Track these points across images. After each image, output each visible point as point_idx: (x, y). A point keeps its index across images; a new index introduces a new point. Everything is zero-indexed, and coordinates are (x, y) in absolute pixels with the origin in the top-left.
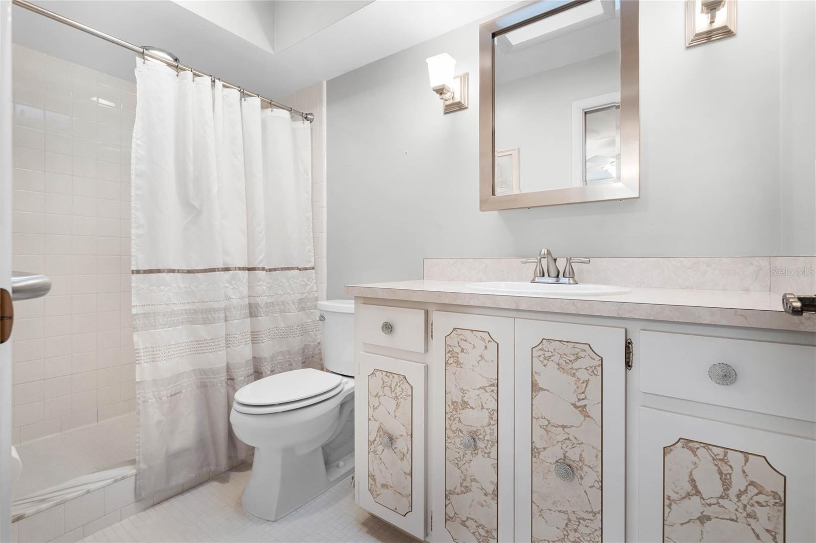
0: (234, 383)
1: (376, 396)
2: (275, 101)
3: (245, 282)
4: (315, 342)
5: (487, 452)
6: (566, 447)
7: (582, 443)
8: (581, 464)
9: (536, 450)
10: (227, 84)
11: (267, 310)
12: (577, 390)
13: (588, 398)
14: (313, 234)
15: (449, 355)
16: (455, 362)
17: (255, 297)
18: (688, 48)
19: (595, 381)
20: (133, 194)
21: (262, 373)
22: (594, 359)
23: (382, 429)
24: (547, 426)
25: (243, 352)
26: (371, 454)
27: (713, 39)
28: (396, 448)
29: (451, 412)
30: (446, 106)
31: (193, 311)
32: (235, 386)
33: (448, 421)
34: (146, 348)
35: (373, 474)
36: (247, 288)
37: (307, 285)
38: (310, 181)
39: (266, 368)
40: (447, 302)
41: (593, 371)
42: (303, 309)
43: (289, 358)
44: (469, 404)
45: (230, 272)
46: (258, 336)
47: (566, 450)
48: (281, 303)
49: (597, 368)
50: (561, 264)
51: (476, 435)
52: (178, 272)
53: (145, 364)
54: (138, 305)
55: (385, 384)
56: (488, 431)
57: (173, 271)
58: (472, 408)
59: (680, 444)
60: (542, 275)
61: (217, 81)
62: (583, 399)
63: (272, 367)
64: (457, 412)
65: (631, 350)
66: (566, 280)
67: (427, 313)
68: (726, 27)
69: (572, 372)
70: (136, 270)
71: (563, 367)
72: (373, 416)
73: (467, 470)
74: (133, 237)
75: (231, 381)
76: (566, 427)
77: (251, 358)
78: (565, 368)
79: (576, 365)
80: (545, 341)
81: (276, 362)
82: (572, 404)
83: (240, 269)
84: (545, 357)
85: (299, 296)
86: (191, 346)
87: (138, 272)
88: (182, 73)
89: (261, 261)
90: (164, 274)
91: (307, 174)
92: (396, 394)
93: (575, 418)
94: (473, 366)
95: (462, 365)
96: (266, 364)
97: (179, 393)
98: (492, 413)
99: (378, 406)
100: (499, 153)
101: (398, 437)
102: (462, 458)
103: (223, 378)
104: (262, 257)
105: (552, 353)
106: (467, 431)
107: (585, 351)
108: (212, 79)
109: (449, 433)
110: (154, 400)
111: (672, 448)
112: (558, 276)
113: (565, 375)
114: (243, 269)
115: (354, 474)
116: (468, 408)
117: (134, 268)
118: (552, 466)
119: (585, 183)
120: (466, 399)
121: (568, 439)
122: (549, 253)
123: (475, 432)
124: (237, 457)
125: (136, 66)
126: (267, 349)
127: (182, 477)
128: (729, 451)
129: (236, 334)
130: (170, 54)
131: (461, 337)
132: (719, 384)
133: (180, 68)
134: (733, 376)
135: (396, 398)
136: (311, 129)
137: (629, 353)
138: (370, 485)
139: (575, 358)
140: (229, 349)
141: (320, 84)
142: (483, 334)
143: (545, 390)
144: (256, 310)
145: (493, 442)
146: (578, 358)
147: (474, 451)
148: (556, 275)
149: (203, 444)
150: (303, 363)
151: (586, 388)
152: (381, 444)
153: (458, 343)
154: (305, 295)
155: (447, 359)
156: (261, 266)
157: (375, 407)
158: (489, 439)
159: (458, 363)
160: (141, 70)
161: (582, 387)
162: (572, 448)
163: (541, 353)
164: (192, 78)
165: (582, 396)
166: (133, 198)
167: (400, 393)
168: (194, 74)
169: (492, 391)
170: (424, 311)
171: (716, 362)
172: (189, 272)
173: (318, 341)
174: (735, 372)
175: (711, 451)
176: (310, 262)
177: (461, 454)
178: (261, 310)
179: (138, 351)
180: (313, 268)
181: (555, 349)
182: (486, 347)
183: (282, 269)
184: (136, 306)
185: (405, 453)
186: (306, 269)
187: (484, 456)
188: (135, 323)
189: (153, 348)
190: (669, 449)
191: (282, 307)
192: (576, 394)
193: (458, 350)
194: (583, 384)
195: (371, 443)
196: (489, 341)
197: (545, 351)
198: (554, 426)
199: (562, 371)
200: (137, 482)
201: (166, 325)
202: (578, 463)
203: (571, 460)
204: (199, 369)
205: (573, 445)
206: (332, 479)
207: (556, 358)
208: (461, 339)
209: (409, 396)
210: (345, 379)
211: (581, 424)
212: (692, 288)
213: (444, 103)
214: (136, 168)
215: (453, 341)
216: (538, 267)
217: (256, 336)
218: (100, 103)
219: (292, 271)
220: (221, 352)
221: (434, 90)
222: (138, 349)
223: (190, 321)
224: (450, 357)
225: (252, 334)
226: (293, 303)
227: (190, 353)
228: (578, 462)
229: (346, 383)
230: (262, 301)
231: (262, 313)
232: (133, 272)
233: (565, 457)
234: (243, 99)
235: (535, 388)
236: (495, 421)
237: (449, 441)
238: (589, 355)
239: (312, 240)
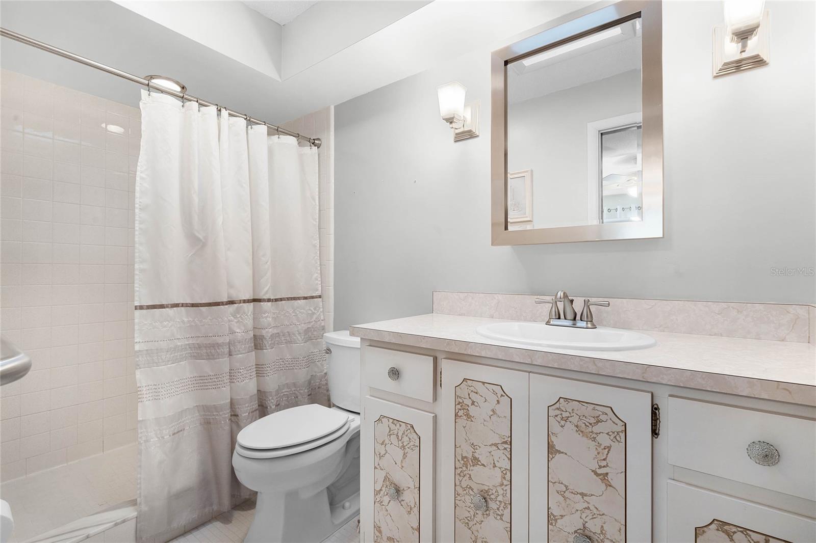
0: (238, 420)
1: (382, 444)
2: (282, 127)
3: (250, 315)
4: (322, 372)
5: (500, 514)
6: (586, 517)
7: (603, 514)
8: (602, 537)
9: (552, 517)
10: (233, 113)
11: (273, 342)
12: (598, 456)
13: (610, 466)
14: (320, 262)
15: (459, 407)
16: (465, 415)
17: (260, 329)
18: (715, 77)
19: (618, 448)
20: (137, 228)
21: (267, 408)
22: (617, 425)
23: (389, 479)
24: (565, 492)
25: (248, 386)
26: (376, 503)
27: (742, 69)
28: (403, 501)
29: (461, 468)
30: (456, 134)
31: (197, 346)
32: (239, 423)
33: (457, 477)
34: (148, 386)
35: (379, 525)
36: (251, 321)
37: (314, 313)
38: (318, 208)
39: (271, 403)
40: (457, 350)
41: (615, 437)
42: (310, 339)
43: (295, 390)
44: (480, 461)
45: (235, 305)
46: (263, 369)
47: (586, 520)
48: (287, 334)
49: (620, 433)
50: (578, 306)
51: (488, 495)
52: (182, 306)
53: (147, 402)
54: (141, 341)
55: (391, 432)
56: (501, 492)
57: (177, 305)
58: (483, 465)
59: (713, 526)
60: (557, 317)
61: (223, 111)
62: (604, 467)
63: (277, 401)
64: (467, 468)
65: (658, 417)
66: (583, 324)
67: (435, 360)
68: (757, 56)
69: (592, 437)
70: (139, 306)
71: (583, 430)
72: (379, 465)
73: (477, 531)
74: (137, 272)
75: (235, 417)
76: (586, 495)
77: (256, 391)
78: (585, 431)
79: (596, 429)
80: (563, 400)
81: (282, 394)
82: (593, 471)
83: (245, 301)
84: (563, 418)
85: (305, 327)
86: (195, 382)
87: (141, 308)
88: (188, 103)
89: (266, 293)
90: (167, 309)
91: (315, 202)
92: (403, 443)
93: (597, 486)
94: (484, 421)
95: (472, 419)
96: (271, 398)
97: (181, 430)
98: (504, 472)
99: (385, 454)
100: (512, 174)
101: (405, 489)
102: (472, 518)
103: (227, 416)
104: (266, 289)
105: (570, 413)
106: (478, 490)
107: (606, 414)
108: (217, 108)
109: (459, 489)
110: (157, 439)
111: (705, 529)
112: (575, 319)
113: (585, 439)
114: (248, 301)
115: (360, 517)
116: (479, 464)
117: (137, 304)
118: (570, 536)
119: (601, 220)
120: (476, 455)
121: (588, 508)
122: (565, 296)
123: (487, 491)
124: (240, 496)
125: (141, 99)
126: (272, 382)
127: (185, 518)
128: (771, 539)
129: (241, 369)
130: (177, 83)
131: (472, 388)
132: (759, 464)
133: (185, 99)
134: (776, 456)
135: (403, 447)
136: (319, 155)
137: (656, 420)
138: (375, 537)
139: (595, 421)
140: (233, 384)
141: (328, 109)
142: (494, 387)
143: (562, 453)
144: (261, 342)
145: (505, 504)
146: (598, 422)
147: (486, 511)
148: (572, 318)
149: (206, 483)
150: (309, 395)
151: (607, 454)
152: (387, 495)
153: (469, 394)
154: (312, 324)
155: (457, 411)
156: (265, 297)
157: (381, 455)
158: (502, 500)
159: (469, 416)
160: (146, 102)
161: (603, 453)
162: (592, 518)
163: (558, 412)
164: (198, 109)
165: (604, 463)
166: (137, 233)
167: (407, 443)
168: (199, 104)
169: (505, 449)
170: (432, 358)
171: (756, 440)
172: (193, 305)
173: (325, 371)
174: (778, 452)
175: (751, 538)
176: (317, 290)
177: (472, 513)
178: (266, 342)
179: (140, 389)
180: (320, 297)
181: (573, 410)
182: (498, 402)
183: (288, 299)
184: (139, 342)
185: (413, 506)
186: (312, 297)
187: (496, 518)
188: (138, 360)
189: (156, 385)
190: (701, 530)
191: (288, 338)
192: (596, 460)
193: (469, 402)
194: (604, 451)
195: (377, 493)
196: (502, 395)
197: (563, 411)
198: (572, 493)
199: (581, 435)
200: (138, 525)
201: (169, 361)
202: (599, 536)
203: (591, 532)
204: (203, 405)
205: (593, 515)
206: (337, 522)
207: (575, 419)
208: (472, 391)
209: (417, 446)
210: (352, 416)
211: (603, 493)
212: (722, 335)
213: (455, 132)
214: (140, 202)
215: (464, 392)
216: (554, 308)
217: (261, 369)
218: (109, 131)
219: (299, 301)
220: (225, 388)
221: (444, 119)
222: (140, 387)
223: (194, 356)
224: (460, 409)
225: (257, 366)
226: (300, 333)
227: (193, 389)
228: (599, 534)
229: (353, 420)
230: (267, 333)
231: (267, 345)
232: (136, 308)
233: (584, 527)
234: (250, 127)
235: (551, 450)
236: (508, 481)
237: (459, 498)
238: (611, 419)
239: (319, 268)
